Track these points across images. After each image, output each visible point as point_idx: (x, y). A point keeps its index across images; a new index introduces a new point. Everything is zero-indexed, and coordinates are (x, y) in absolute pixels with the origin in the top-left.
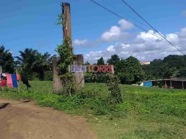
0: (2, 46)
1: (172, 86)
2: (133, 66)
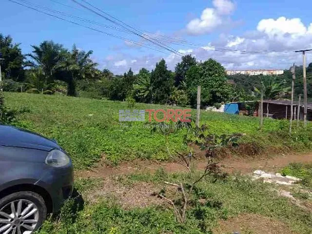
0: (7, 37)
1: (269, 113)
2: (211, 76)
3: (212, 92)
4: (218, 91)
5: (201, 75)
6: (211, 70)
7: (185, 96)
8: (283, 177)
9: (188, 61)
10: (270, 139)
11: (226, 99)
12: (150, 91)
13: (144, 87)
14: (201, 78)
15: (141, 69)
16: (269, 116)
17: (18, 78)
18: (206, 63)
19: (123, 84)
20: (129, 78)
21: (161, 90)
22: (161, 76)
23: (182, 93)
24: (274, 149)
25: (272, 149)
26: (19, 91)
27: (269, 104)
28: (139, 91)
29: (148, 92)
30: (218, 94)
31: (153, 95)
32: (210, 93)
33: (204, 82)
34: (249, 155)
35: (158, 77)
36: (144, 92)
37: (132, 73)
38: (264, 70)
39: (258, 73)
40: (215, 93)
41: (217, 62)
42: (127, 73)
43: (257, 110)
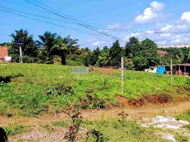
0: (25, 30)
1: (186, 72)
3: (149, 60)
4: (153, 59)
5: (141, 49)
6: (147, 46)
7: (131, 63)
8: (177, 121)
9: (133, 40)
10: (178, 92)
11: (158, 64)
12: (109, 60)
13: (105, 58)
14: (141, 51)
15: (104, 47)
16: (186, 74)
17: (31, 54)
18: (144, 41)
19: (93, 56)
20: (97, 53)
21: (116, 59)
22: (116, 50)
23: (129, 61)
24: (180, 98)
25: (178, 98)
26: (31, 62)
27: (186, 66)
28: (103, 60)
29: (108, 60)
30: (153, 61)
31: (111, 63)
32: (147, 60)
33: (143, 53)
34: (161, 103)
35: (114, 51)
36: (105, 61)
37: (99, 49)
38: (187, 44)
39: (183, 46)
40: (151, 60)
41: (152, 40)
42: (96, 50)
43: (178, 71)
